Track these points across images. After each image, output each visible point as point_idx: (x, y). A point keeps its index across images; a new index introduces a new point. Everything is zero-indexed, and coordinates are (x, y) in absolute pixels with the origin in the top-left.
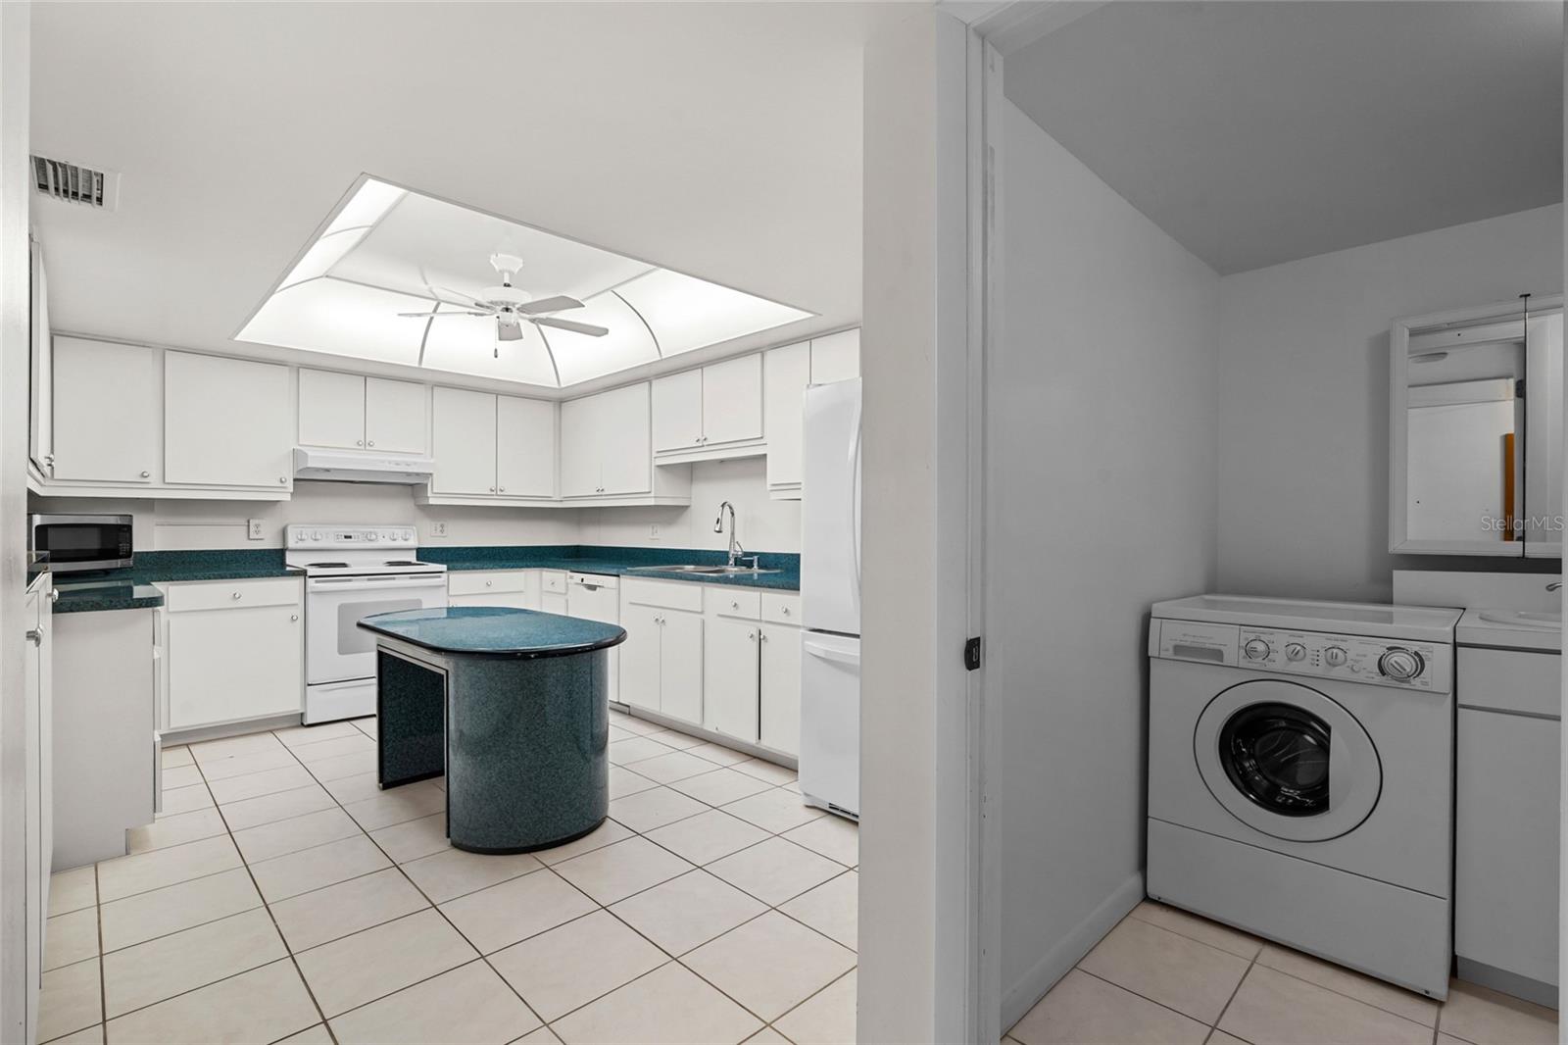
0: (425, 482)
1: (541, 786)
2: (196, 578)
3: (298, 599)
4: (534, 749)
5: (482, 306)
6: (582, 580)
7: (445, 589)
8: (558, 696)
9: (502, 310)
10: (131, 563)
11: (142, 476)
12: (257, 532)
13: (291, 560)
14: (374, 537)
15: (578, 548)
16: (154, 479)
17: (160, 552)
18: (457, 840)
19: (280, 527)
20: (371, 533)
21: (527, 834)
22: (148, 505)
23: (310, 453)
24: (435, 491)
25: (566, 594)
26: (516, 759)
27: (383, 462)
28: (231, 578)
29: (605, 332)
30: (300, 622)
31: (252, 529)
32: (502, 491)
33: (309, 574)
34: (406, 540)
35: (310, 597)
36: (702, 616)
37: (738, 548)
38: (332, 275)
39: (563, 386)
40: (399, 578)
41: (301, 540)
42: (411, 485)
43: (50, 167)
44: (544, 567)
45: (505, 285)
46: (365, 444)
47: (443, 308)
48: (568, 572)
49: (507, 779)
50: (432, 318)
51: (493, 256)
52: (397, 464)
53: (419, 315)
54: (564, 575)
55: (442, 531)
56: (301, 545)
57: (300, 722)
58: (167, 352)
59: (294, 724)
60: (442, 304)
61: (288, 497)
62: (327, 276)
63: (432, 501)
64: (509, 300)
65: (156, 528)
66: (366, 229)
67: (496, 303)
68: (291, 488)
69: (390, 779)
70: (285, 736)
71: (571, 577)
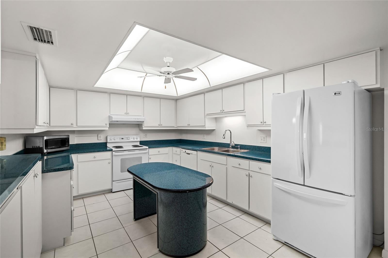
0: (142, 123)
1: (189, 235)
2: (85, 152)
3: (110, 157)
4: (187, 222)
5: (162, 73)
6: (185, 151)
7: (148, 153)
8: (194, 204)
9: (167, 74)
10: (69, 148)
11: (72, 124)
12: (100, 138)
13: (108, 145)
14: (129, 138)
15: (181, 140)
16: (75, 125)
17: (77, 144)
18: (161, 250)
19: (106, 136)
20: (128, 137)
21: (185, 251)
22: (73, 132)
23: (113, 117)
24: (144, 126)
25: (180, 155)
26: (181, 226)
27: (132, 118)
28: (93, 152)
29: (195, 79)
30: (111, 164)
31: (99, 137)
32: (162, 125)
33: (113, 150)
34: (137, 139)
35: (113, 157)
36: (226, 166)
37: (233, 143)
38: (119, 67)
39: (178, 96)
40: (136, 151)
41: (111, 140)
42: (138, 124)
43: (34, 29)
44: (173, 146)
45: (168, 66)
46: (127, 114)
47: (148, 75)
48: (181, 148)
49: (178, 232)
50: (145, 78)
51: (165, 58)
52: (135, 119)
53: (141, 77)
54: (179, 149)
55: (146, 136)
56: (111, 141)
57: (111, 191)
58: (77, 91)
59: (109, 192)
60: (148, 74)
61: (107, 129)
62: (118, 67)
63: (144, 129)
64: (169, 71)
65: (75, 137)
66: (130, 51)
67: (166, 72)
68: (108, 125)
69: (137, 217)
70: (107, 195)
71: (182, 150)
